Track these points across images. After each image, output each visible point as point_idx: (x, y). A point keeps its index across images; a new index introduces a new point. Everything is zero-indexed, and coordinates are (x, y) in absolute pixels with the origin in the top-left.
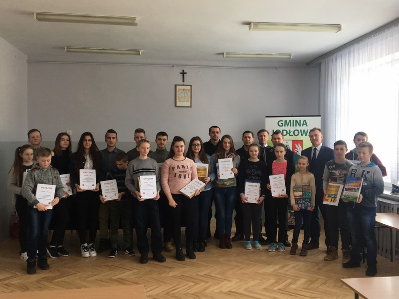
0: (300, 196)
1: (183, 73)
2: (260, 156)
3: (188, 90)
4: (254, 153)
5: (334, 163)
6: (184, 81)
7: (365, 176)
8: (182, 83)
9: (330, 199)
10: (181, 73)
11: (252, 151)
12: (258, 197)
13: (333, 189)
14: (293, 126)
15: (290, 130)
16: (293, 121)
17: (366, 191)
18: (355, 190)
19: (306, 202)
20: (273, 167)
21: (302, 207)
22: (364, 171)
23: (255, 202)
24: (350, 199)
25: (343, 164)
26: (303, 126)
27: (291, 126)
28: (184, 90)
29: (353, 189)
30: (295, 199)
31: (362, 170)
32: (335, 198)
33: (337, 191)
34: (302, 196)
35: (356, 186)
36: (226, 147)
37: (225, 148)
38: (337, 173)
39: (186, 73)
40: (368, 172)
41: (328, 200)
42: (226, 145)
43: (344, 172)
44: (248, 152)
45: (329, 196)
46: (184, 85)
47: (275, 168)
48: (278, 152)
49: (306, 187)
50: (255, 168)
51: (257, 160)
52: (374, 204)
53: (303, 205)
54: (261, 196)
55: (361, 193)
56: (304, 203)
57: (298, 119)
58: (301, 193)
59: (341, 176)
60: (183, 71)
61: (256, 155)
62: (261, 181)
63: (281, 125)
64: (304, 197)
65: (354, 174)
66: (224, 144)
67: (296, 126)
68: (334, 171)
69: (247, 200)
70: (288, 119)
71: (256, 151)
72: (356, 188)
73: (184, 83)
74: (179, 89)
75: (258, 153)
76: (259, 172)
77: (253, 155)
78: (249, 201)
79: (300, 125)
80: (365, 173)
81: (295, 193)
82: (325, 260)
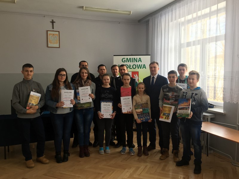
0: (141, 112)
1: (53, 22)
2: (111, 84)
3: (57, 35)
4: (107, 81)
5: (168, 87)
6: (53, 28)
7: (194, 97)
8: (52, 30)
9: (164, 117)
10: (51, 22)
11: (105, 80)
12: (111, 113)
13: (167, 109)
14: (132, 62)
15: (130, 65)
16: (132, 58)
17: (195, 109)
18: (186, 109)
19: (146, 116)
20: (122, 91)
21: (143, 120)
22: (193, 94)
23: (109, 117)
24: (183, 116)
25: (174, 88)
26: (138, 62)
27: (131, 62)
28: (54, 35)
29: (184, 108)
30: (137, 115)
31: (191, 93)
32: (168, 116)
33: (170, 111)
34: (143, 112)
35: (187, 106)
36: (84, 76)
37: (82, 77)
38: (170, 94)
39: (55, 22)
40: (196, 94)
41: (162, 118)
42: (84, 75)
43: (175, 94)
44: (102, 80)
45: (164, 115)
46: (53, 31)
47: (123, 92)
48: (125, 80)
49: (144, 105)
50: (108, 92)
51: (109, 86)
52: (201, 119)
53: (144, 119)
54: (113, 112)
55: (191, 111)
56: (145, 117)
57: (135, 57)
58: (141, 110)
59: (173, 97)
60: (53, 20)
61: (108, 82)
62: (112, 101)
63: (124, 61)
64: (144, 112)
65: (185, 95)
66: (82, 74)
67: (134, 62)
68: (167, 93)
69: (103, 116)
70: (129, 57)
71: (108, 80)
72: (187, 107)
73: (54, 30)
74: (50, 34)
75: (109, 81)
76: (111, 96)
77: (106, 82)
78: (105, 117)
79: (137, 62)
80: (193, 95)
81: (137, 110)
82: (160, 159)
